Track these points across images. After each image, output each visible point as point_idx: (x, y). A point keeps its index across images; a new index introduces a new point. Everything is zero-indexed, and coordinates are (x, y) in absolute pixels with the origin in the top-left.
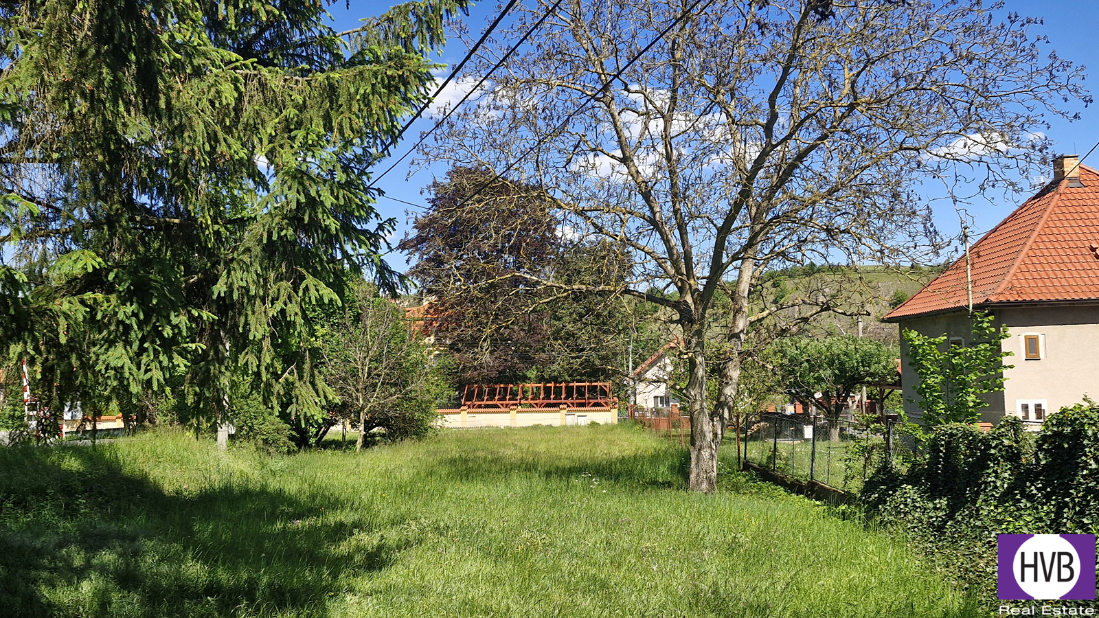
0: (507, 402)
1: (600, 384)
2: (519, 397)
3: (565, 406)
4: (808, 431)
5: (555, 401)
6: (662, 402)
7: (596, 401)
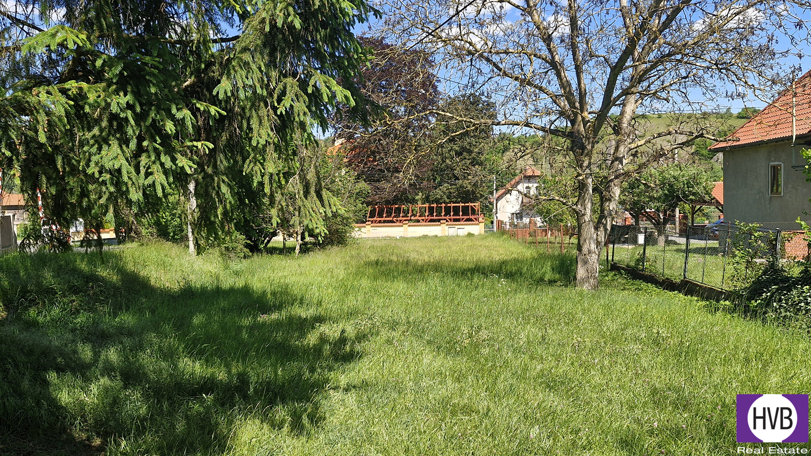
0: (401, 218)
1: (471, 204)
2: (409, 215)
3: (445, 221)
4: (641, 239)
5: (437, 218)
6: (517, 218)
7: (468, 217)
